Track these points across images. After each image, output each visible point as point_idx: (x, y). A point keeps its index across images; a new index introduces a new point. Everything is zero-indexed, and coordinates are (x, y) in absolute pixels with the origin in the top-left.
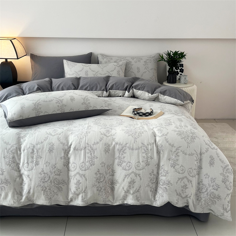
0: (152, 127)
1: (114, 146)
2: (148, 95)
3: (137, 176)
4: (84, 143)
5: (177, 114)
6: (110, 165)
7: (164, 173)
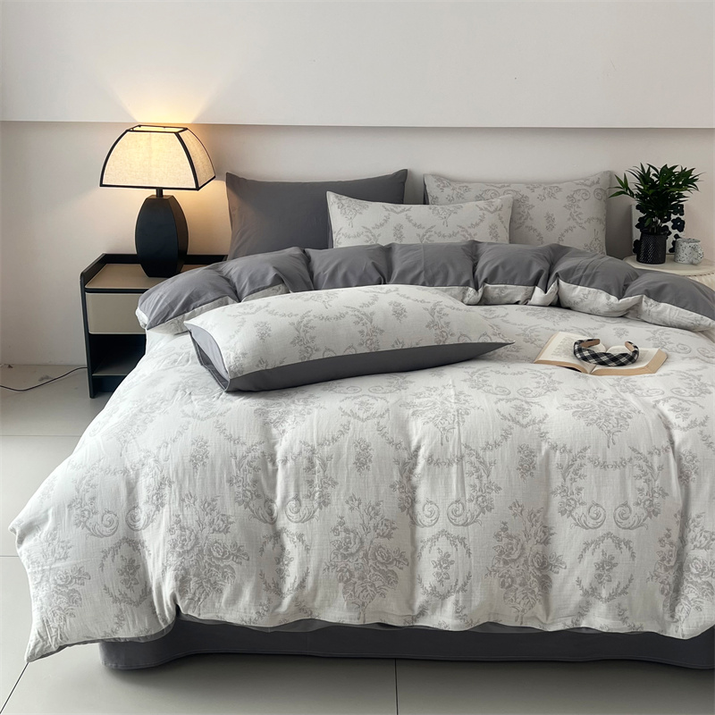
0: (651, 400)
1: (547, 455)
2: (609, 299)
3: (623, 546)
4: (456, 443)
5: (706, 359)
6: (538, 512)
7: (702, 538)
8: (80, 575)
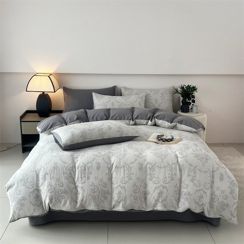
0: (174, 151)
1: (146, 165)
2: (168, 124)
3: (165, 188)
4: (123, 162)
5: (192, 140)
6: (144, 180)
7: (185, 186)
8: (24, 199)
